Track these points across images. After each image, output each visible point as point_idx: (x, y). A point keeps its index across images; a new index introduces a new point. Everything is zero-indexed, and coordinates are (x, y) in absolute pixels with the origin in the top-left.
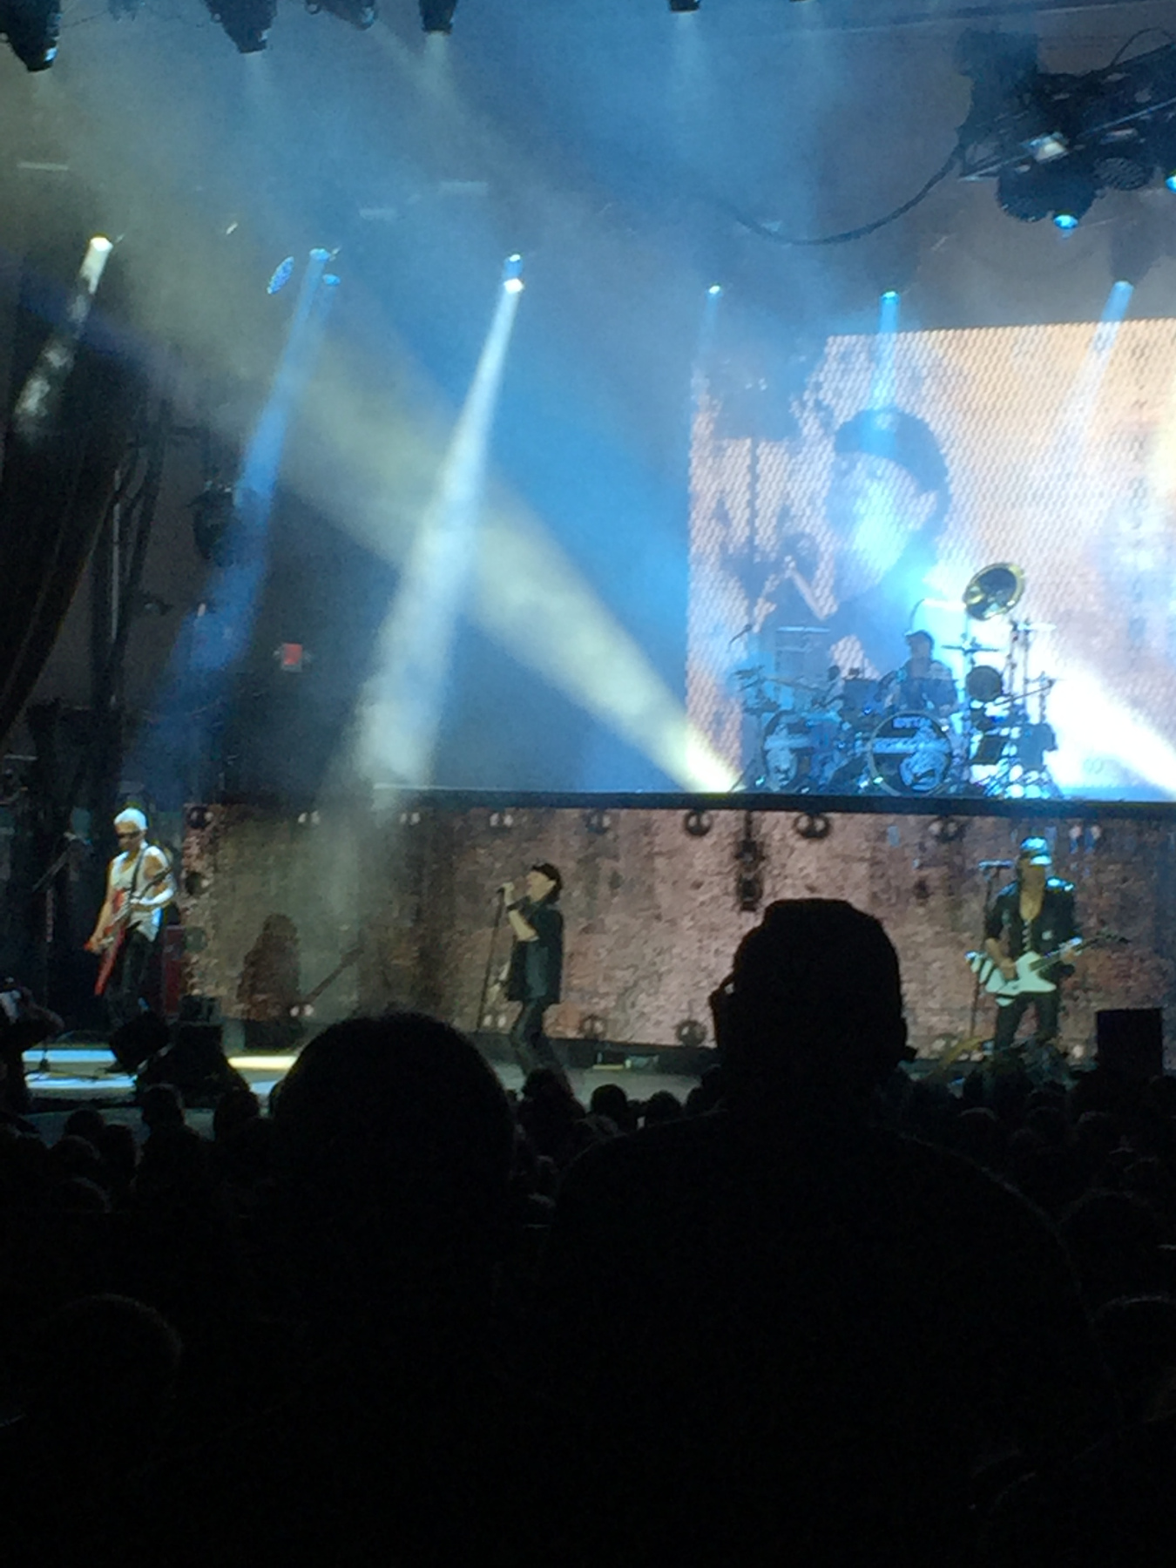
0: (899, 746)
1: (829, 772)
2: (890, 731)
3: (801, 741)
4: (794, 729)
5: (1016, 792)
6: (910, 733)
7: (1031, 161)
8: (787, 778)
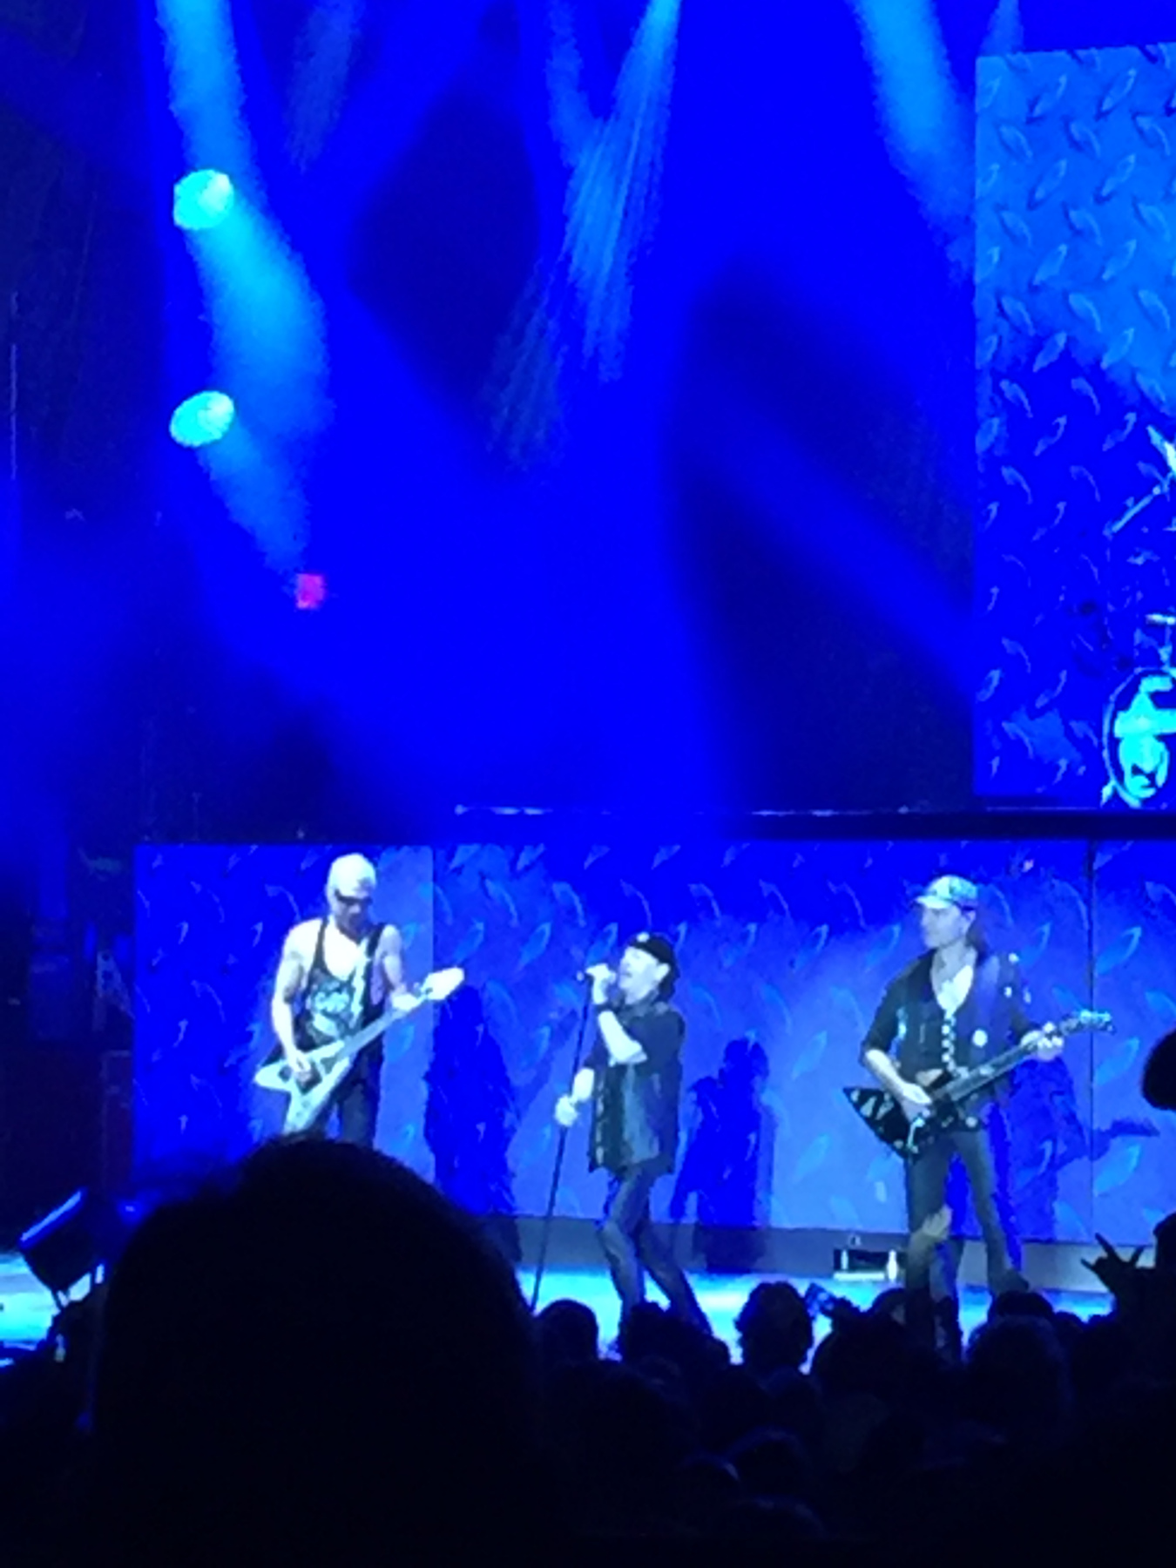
4: (1160, 700)
8: (1153, 783)
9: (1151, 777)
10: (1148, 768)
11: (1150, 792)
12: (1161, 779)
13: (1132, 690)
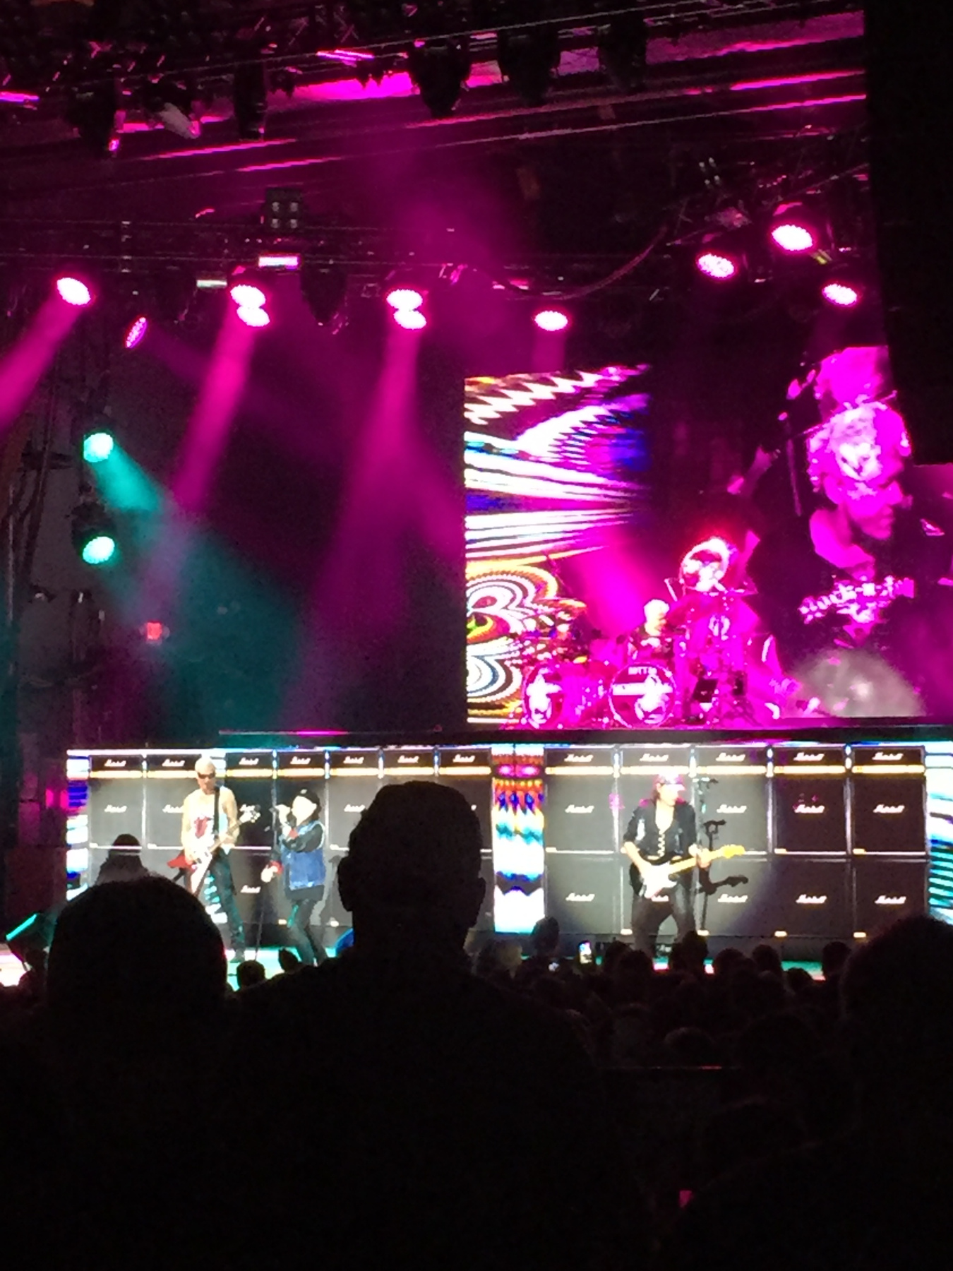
0: (632, 689)
1: (578, 711)
2: (625, 678)
3: (554, 688)
4: (548, 679)
6: (641, 678)
8: (545, 717)
9: (544, 713)
10: (542, 711)
11: (544, 721)
12: (549, 714)
13: (534, 674)
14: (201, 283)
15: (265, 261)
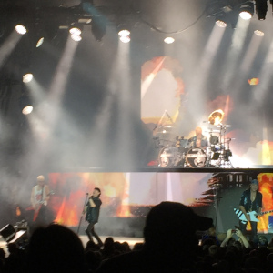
0: (193, 156)
1: (177, 162)
2: (191, 152)
3: (169, 155)
4: (168, 152)
5: (223, 167)
6: (196, 152)
7: (223, 12)
9: (166, 163)
13: (163, 151)
14: (61, 27)
15: (81, 21)
